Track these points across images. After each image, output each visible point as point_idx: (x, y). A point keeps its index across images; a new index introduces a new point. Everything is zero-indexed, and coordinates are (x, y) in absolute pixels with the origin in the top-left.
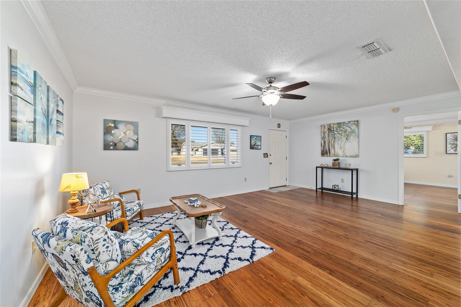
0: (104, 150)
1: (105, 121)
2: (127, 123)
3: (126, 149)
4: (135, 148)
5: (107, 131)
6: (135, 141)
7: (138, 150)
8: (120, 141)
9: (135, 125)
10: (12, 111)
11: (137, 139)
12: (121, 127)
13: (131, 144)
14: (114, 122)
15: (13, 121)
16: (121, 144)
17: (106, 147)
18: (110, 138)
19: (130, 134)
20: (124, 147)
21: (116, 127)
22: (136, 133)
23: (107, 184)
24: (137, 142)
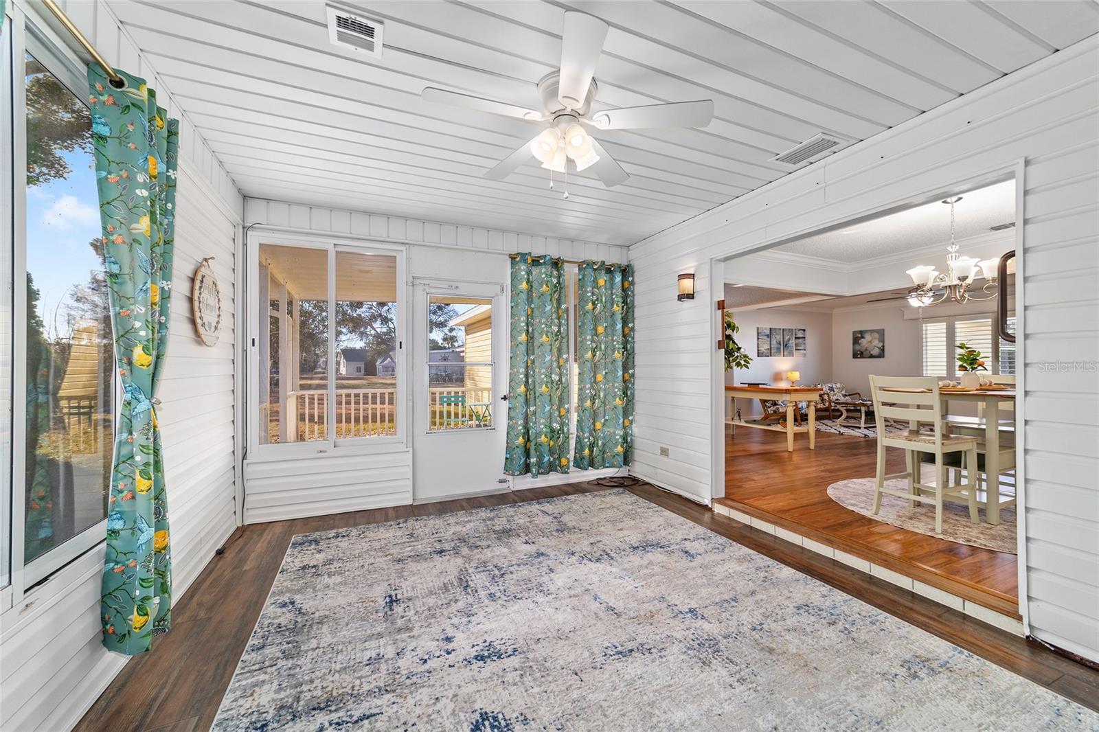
0: (854, 358)
1: (854, 333)
2: (872, 331)
3: (872, 356)
4: (881, 355)
5: (856, 341)
6: (879, 348)
7: (883, 357)
8: (866, 350)
9: (881, 334)
10: (758, 347)
11: (883, 347)
12: (868, 337)
13: (876, 352)
14: (861, 332)
15: (758, 350)
16: (868, 352)
17: (855, 356)
18: (858, 347)
19: (876, 343)
20: (869, 355)
21: (862, 337)
22: (883, 341)
23: (839, 385)
24: (883, 350)
